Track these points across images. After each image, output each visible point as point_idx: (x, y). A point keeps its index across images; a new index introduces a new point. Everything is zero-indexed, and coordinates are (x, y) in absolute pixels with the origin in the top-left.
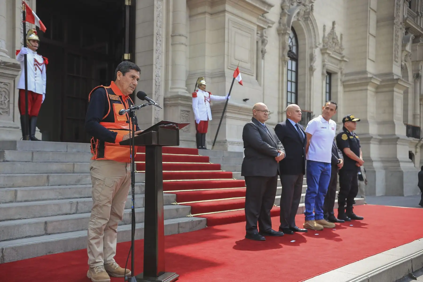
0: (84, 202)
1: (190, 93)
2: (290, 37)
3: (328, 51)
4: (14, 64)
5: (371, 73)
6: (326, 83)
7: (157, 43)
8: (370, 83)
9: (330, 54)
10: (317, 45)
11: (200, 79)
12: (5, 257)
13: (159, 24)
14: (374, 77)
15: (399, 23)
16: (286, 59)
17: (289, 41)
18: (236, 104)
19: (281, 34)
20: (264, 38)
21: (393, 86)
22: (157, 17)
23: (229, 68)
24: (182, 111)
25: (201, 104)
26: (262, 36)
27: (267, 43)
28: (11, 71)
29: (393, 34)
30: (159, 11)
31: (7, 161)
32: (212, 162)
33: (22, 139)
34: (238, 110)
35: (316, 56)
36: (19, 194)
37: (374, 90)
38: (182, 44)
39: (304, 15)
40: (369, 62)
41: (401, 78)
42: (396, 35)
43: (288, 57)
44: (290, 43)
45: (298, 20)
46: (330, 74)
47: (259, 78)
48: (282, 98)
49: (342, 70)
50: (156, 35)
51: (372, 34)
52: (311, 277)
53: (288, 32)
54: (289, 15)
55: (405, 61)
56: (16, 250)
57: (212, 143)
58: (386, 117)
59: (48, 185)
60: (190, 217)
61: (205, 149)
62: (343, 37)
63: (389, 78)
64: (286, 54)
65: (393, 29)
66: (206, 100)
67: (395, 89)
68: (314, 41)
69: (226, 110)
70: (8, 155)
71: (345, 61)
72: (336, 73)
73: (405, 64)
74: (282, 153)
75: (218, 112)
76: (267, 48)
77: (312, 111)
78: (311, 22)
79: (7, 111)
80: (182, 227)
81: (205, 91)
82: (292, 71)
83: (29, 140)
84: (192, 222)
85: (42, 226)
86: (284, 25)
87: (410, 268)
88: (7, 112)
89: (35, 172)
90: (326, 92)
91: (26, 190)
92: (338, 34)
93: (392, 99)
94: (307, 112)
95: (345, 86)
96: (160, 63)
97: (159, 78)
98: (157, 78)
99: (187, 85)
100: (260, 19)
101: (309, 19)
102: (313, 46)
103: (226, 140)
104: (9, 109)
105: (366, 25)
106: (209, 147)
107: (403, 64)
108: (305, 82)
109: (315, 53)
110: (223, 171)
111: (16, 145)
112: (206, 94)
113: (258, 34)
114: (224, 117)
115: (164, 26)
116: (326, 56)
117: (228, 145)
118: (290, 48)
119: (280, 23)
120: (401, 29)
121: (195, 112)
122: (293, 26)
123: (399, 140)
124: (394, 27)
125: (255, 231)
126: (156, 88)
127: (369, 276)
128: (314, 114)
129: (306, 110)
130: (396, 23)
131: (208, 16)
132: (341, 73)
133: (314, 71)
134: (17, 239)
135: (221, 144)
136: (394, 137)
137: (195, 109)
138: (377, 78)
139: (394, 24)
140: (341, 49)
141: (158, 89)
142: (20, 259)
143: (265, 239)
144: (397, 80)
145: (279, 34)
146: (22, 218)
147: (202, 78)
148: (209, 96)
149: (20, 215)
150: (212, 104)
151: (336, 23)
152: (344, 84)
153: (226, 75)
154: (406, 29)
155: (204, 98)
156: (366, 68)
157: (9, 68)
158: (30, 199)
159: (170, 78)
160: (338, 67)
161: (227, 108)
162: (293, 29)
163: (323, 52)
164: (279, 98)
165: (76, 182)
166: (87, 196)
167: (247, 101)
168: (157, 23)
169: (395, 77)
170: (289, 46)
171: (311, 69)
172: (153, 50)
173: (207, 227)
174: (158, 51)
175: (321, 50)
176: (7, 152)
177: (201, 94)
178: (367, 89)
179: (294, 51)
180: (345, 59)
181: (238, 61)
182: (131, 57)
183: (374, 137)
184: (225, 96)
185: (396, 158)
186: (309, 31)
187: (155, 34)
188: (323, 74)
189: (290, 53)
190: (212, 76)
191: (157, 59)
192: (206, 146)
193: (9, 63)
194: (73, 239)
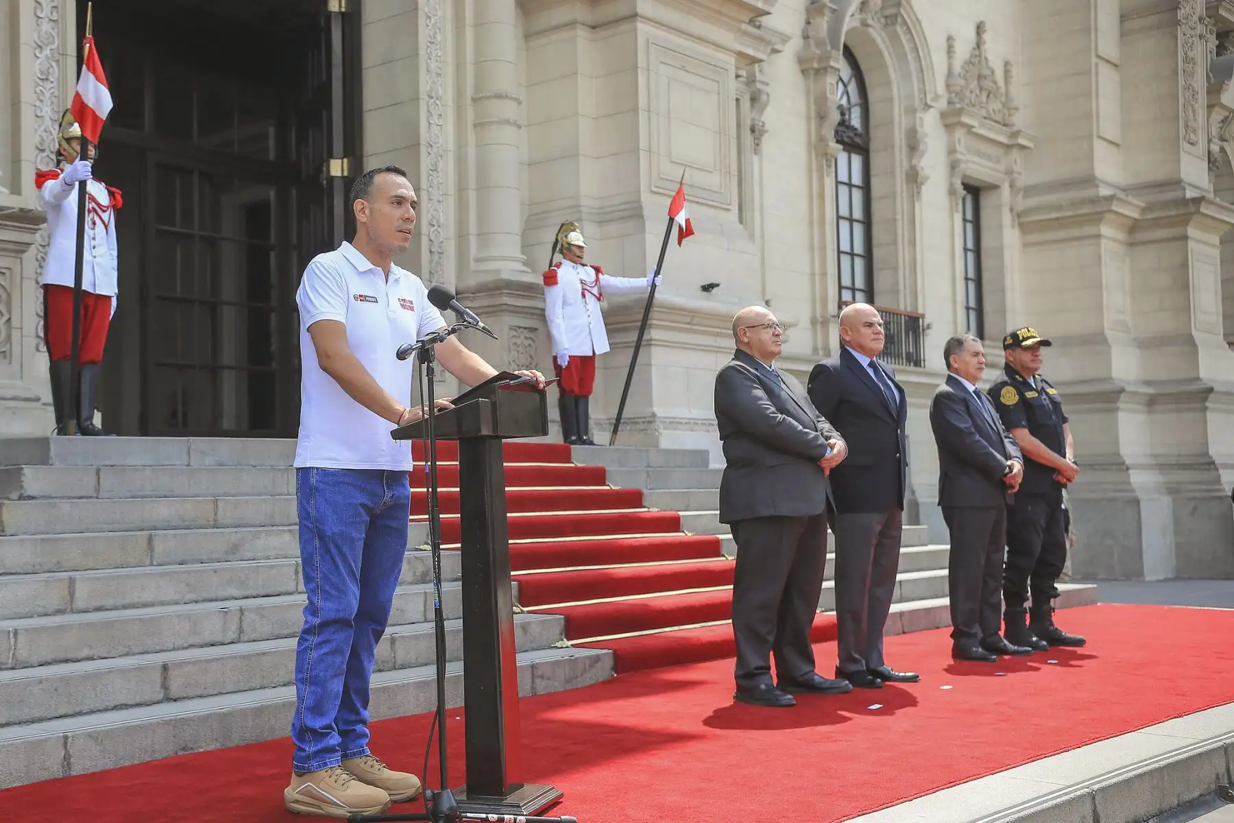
0: (259, 610)
1: (534, 271)
2: (841, 79)
3: (966, 119)
4: (21, 210)
5: (1108, 184)
6: (965, 220)
7: (430, 123)
8: (1109, 216)
9: (973, 127)
10: (929, 102)
11: (566, 227)
12: (72, 760)
13: (433, 65)
14: (1121, 195)
15: (1195, 18)
16: (829, 151)
17: (838, 93)
18: (679, 300)
19: (812, 72)
20: (759, 85)
21: (1185, 221)
22: (429, 44)
23: (654, 189)
24: (512, 328)
25: (570, 304)
26: (751, 81)
27: (766, 104)
28: (16, 233)
29: (1176, 52)
30: (434, 25)
31: (32, 498)
32: (614, 485)
33: (56, 431)
34: (688, 320)
35: (926, 135)
36: (81, 591)
37: (1121, 236)
38: (507, 122)
39: (882, 8)
40: (1100, 149)
41: (1211, 196)
42: (1187, 60)
43: (838, 142)
44: (841, 99)
45: (864, 24)
46: (974, 191)
47: (747, 214)
48: (824, 274)
49: (1015, 175)
50: (427, 98)
51: (1107, 58)
52: (928, 792)
53: (832, 63)
54: (834, 11)
55: (1222, 139)
56: (99, 740)
57: (611, 424)
58: (1166, 323)
59: (152, 565)
60: (562, 648)
61: (591, 443)
62: (1014, 71)
63: (1169, 195)
64: (829, 133)
65: (1176, 37)
66: (586, 293)
67: (1191, 231)
68: (919, 89)
69: (649, 322)
70: (33, 479)
71: (1024, 147)
72: (995, 187)
73: (1222, 150)
74: (838, 445)
75: (625, 330)
76: (770, 117)
77: (920, 311)
78: (905, 28)
79: (3, 350)
80: (542, 677)
81: (584, 265)
82: (850, 185)
83: (75, 434)
84: (573, 661)
85: (157, 678)
86: (820, 43)
87: (1222, 770)
88: (4, 352)
89: (111, 527)
90: (966, 250)
91: (98, 579)
92: (996, 64)
93: (1185, 266)
94: (905, 316)
95: (1024, 228)
96: (441, 184)
97: (439, 229)
98: (433, 232)
99: (526, 247)
100: (746, 33)
101: (899, 19)
102: (917, 103)
103: (654, 415)
104: (11, 344)
105: (1087, 31)
106: (600, 436)
107: (1215, 148)
108: (895, 220)
109: (922, 125)
110: (650, 510)
111: (48, 449)
112: (587, 273)
113: (740, 79)
114: (643, 343)
115: (450, 70)
116: (960, 133)
117: (661, 430)
118: (843, 114)
119: (806, 37)
120: (1201, 36)
121: (554, 332)
122: (850, 44)
123: (1212, 396)
124: (1179, 34)
125: (765, 678)
126: (431, 262)
127: (1096, 787)
128: (927, 321)
129: (902, 308)
130: (1184, 21)
131: (582, 34)
132: (1012, 186)
133: (922, 184)
134: (92, 712)
135: (638, 426)
136: (1194, 387)
137: (552, 321)
138: (1130, 199)
139: (1178, 23)
140: (1009, 109)
141: (439, 264)
142: (110, 765)
143: (794, 702)
144: (1197, 201)
145: (804, 72)
146: (95, 658)
147: (572, 224)
148: (597, 279)
149: (91, 647)
150: (605, 304)
151: (987, 27)
152: (1023, 220)
153: (645, 213)
154: (1219, 36)
155: (579, 287)
156: (1092, 168)
157: (8, 223)
158: (109, 602)
159: (473, 229)
160: (1002, 167)
161: (653, 314)
162: (848, 53)
163: (950, 120)
164: (813, 274)
165: (227, 553)
166: (262, 592)
167: (715, 290)
168: (429, 61)
169: (1190, 194)
170: (840, 107)
171: (914, 178)
172: (417, 145)
173: (615, 675)
174: (435, 149)
175: (943, 115)
176: (28, 471)
177: (569, 275)
178: (1098, 236)
179: (856, 121)
180: (1021, 141)
181: (683, 168)
182: (350, 170)
183: (1128, 388)
184: (645, 277)
185: (1207, 454)
186: (901, 57)
187: (423, 96)
188: (952, 192)
189: (841, 128)
190: (604, 218)
191: (430, 172)
192: (593, 435)
193: (8, 208)
194: (243, 713)
